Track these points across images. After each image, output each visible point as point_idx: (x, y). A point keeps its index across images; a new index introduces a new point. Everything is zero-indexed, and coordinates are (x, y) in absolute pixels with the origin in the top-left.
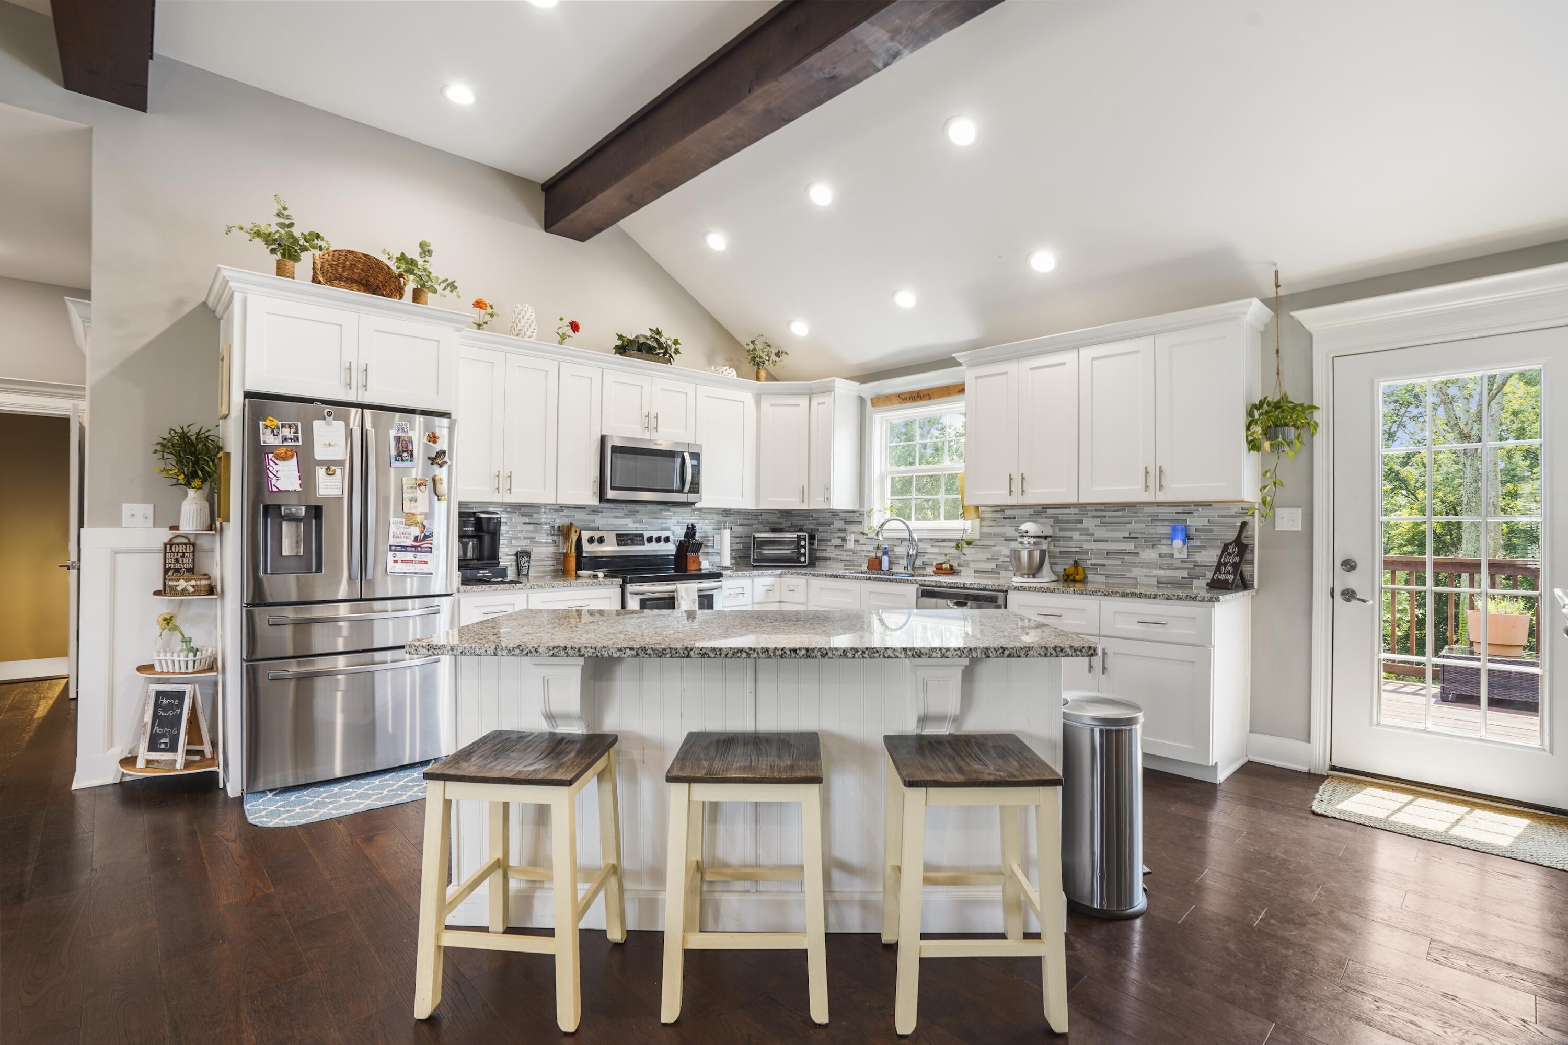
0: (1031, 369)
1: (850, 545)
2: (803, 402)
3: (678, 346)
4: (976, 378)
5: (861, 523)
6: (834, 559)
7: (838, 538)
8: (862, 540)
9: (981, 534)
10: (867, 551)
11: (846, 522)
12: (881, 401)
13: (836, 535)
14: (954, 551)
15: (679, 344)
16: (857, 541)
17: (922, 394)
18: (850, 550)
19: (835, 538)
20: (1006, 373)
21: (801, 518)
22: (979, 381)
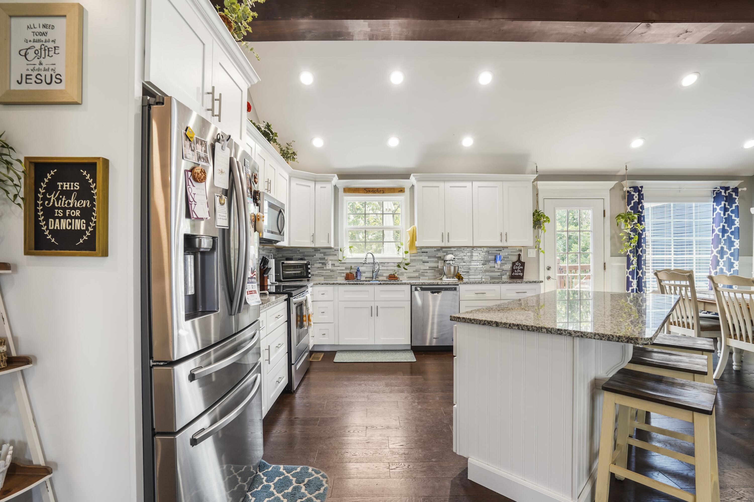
0: (451, 187)
1: (329, 267)
2: (312, 184)
3: (276, 138)
4: (423, 187)
5: (336, 255)
6: (316, 275)
7: (319, 263)
8: (337, 264)
9: (410, 260)
10: (340, 270)
11: (325, 254)
12: (348, 190)
13: (317, 262)
14: (396, 268)
15: (277, 136)
16: (333, 265)
17: (379, 190)
18: (328, 270)
19: (317, 263)
20: (438, 187)
21: (290, 252)
22: (424, 188)
